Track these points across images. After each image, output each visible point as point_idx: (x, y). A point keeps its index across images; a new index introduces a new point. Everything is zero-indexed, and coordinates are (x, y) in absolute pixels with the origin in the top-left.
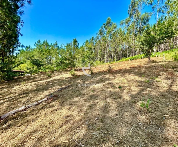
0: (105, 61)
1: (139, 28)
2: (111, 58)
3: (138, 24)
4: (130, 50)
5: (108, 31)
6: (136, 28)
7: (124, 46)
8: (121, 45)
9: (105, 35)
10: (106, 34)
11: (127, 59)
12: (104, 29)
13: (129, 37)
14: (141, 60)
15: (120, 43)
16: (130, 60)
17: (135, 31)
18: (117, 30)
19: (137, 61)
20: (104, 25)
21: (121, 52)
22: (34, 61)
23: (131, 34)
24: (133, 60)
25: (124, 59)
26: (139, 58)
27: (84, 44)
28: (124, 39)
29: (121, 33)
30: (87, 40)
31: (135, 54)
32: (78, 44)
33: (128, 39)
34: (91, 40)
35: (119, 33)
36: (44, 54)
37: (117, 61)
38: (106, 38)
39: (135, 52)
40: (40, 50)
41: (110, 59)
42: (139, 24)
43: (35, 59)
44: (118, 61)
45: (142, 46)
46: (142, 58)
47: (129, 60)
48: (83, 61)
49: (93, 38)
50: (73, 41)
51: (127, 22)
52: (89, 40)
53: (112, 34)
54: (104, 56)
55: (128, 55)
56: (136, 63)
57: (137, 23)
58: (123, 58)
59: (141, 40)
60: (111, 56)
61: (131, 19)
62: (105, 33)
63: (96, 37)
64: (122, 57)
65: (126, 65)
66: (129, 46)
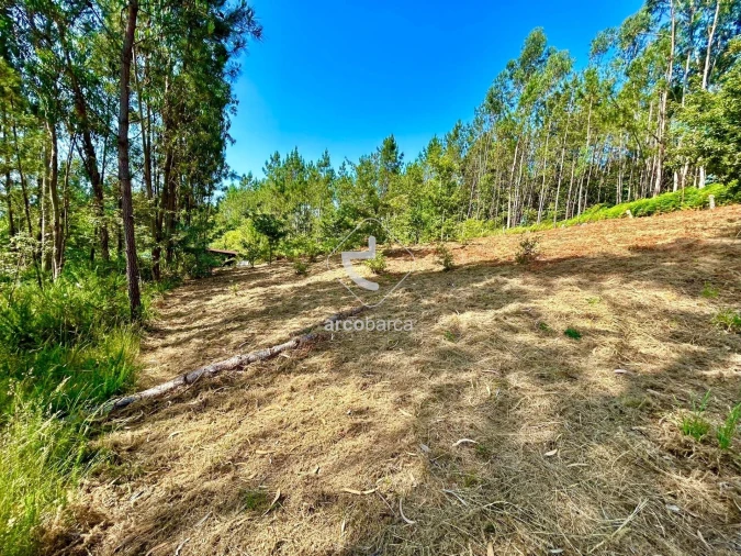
0: (506, 219)
1: (703, 52)
2: (535, 206)
3: (697, 33)
4: (636, 168)
5: (529, 93)
6: (683, 58)
7: (604, 149)
8: (586, 148)
9: (513, 111)
10: (516, 106)
11: (614, 209)
12: (510, 84)
13: (634, 106)
14: (699, 215)
15: (583, 139)
16: (635, 214)
17: (676, 71)
18: (569, 82)
19: (679, 217)
20: (511, 66)
21: (586, 180)
22: (261, 222)
23: (653, 89)
24: (649, 214)
25: (599, 212)
26: (685, 206)
27: (420, 155)
28: (604, 120)
29: (594, 93)
30: (435, 140)
31: (666, 184)
32: (399, 155)
33: (631, 116)
34: (450, 136)
35: (581, 96)
36: (287, 199)
37: (560, 218)
38: (515, 123)
39: (668, 174)
40: (277, 185)
41: (528, 211)
42: (704, 34)
43: (264, 216)
44: (570, 222)
45: (709, 143)
46: (704, 205)
47: (625, 215)
48: (416, 222)
49: (458, 128)
50: (381, 145)
51: (629, 37)
52: (441, 137)
53: (543, 103)
54: (501, 200)
55: (625, 192)
56: (665, 230)
57: (692, 30)
58: (597, 206)
59: (707, 115)
60: (536, 198)
61: (656, 15)
62: (514, 100)
63: (471, 124)
64: (591, 202)
65: (611, 238)
66: (633, 151)
